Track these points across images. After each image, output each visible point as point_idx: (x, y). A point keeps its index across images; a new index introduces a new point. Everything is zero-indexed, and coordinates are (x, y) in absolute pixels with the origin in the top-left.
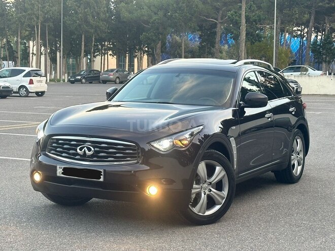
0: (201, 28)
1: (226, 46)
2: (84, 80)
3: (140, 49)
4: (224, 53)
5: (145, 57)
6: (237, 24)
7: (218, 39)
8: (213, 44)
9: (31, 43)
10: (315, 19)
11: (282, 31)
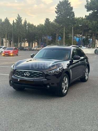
0: (52, 35)
1: (59, 40)
2: (19, 50)
3: (35, 41)
4: (58, 42)
5: (36, 43)
6: (62, 34)
7: (57, 38)
8: (55, 40)
9: (4, 39)
10: (84, 32)
11: (74, 36)
